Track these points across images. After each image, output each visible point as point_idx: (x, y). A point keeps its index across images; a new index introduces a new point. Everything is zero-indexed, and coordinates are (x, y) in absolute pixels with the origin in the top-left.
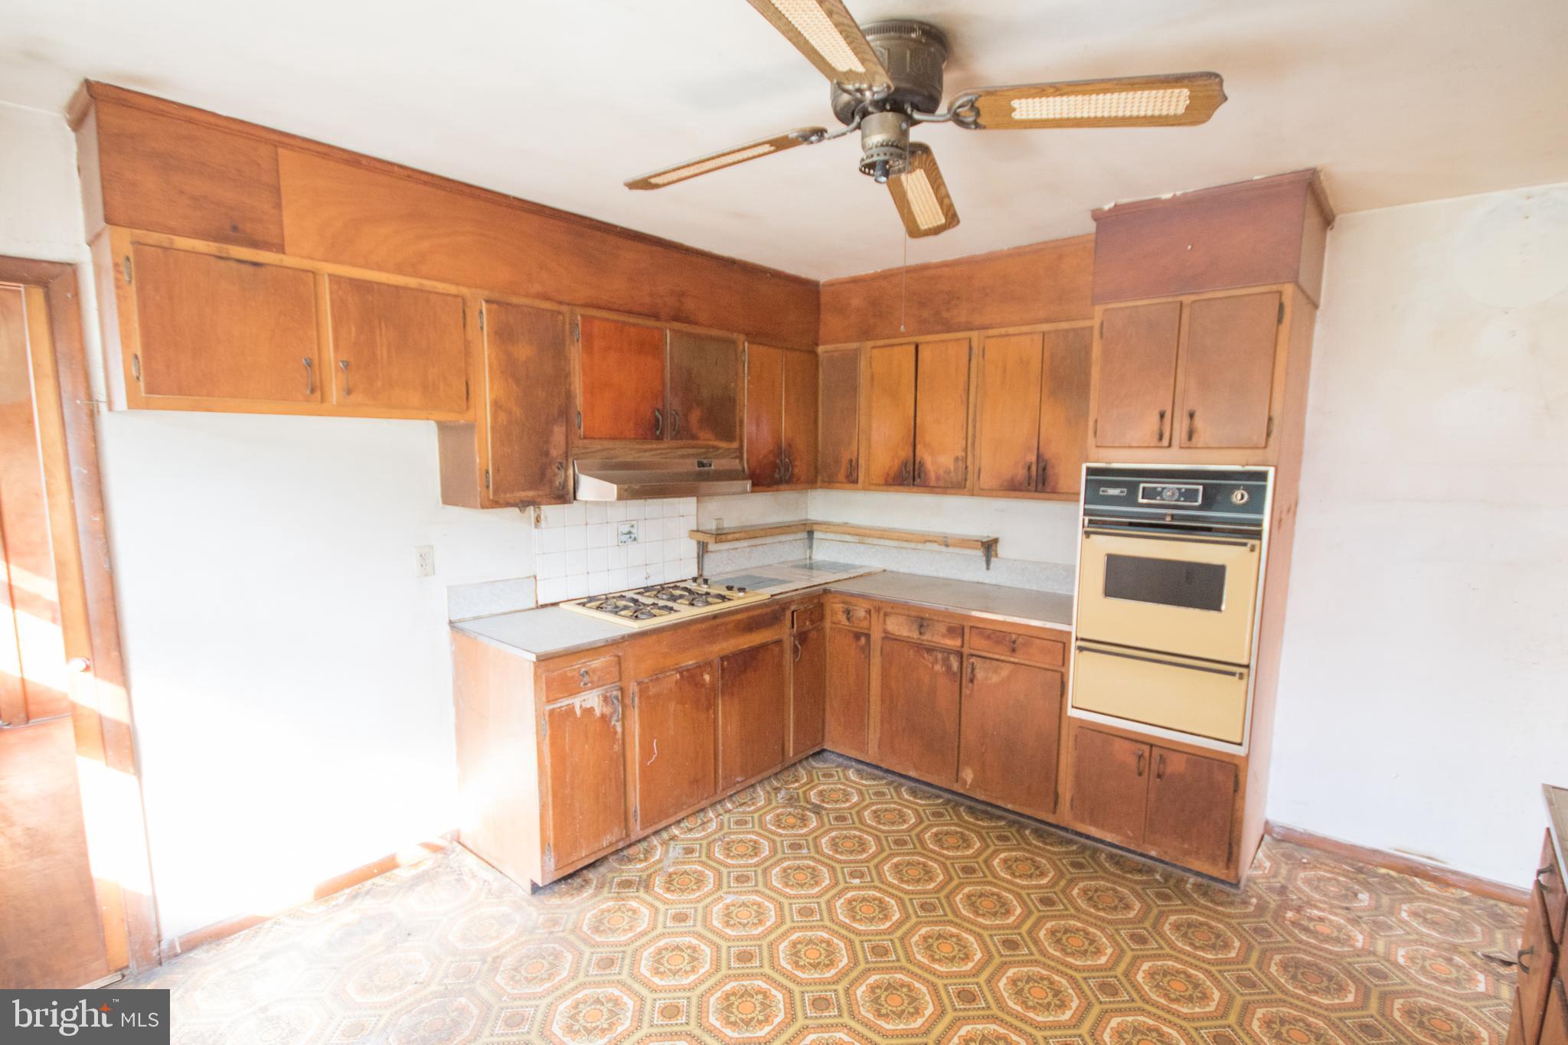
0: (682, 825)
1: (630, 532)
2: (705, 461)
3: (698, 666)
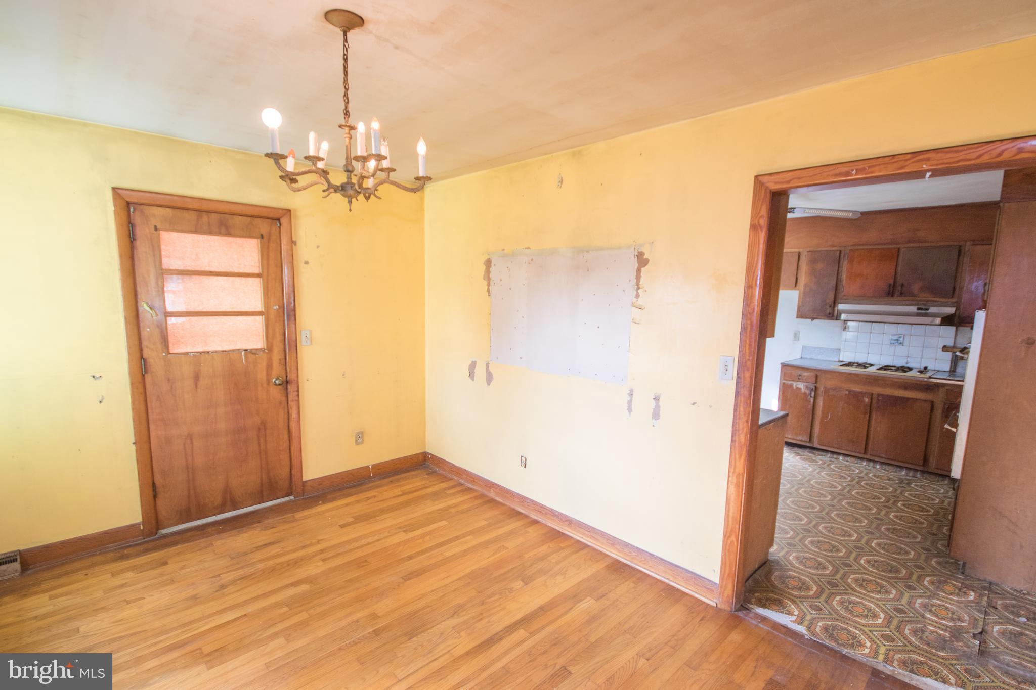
1: (897, 340)
2: (924, 307)
3: (861, 393)
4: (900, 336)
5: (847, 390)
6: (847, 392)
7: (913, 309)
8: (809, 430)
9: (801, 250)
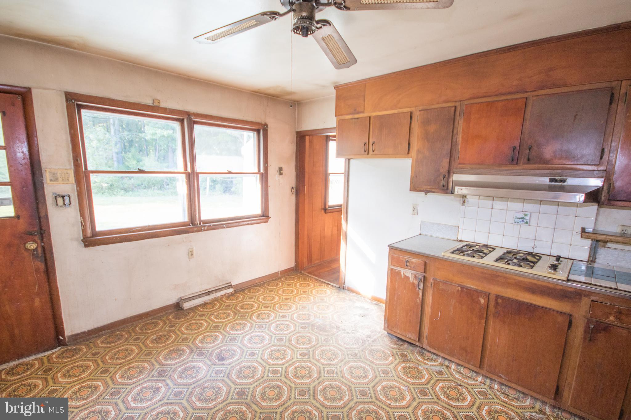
0: (459, 368)
1: (523, 218)
2: (559, 178)
3: (476, 291)
4: (526, 213)
5: (460, 285)
6: (459, 289)
7: (546, 180)
8: (418, 328)
9: (413, 109)
